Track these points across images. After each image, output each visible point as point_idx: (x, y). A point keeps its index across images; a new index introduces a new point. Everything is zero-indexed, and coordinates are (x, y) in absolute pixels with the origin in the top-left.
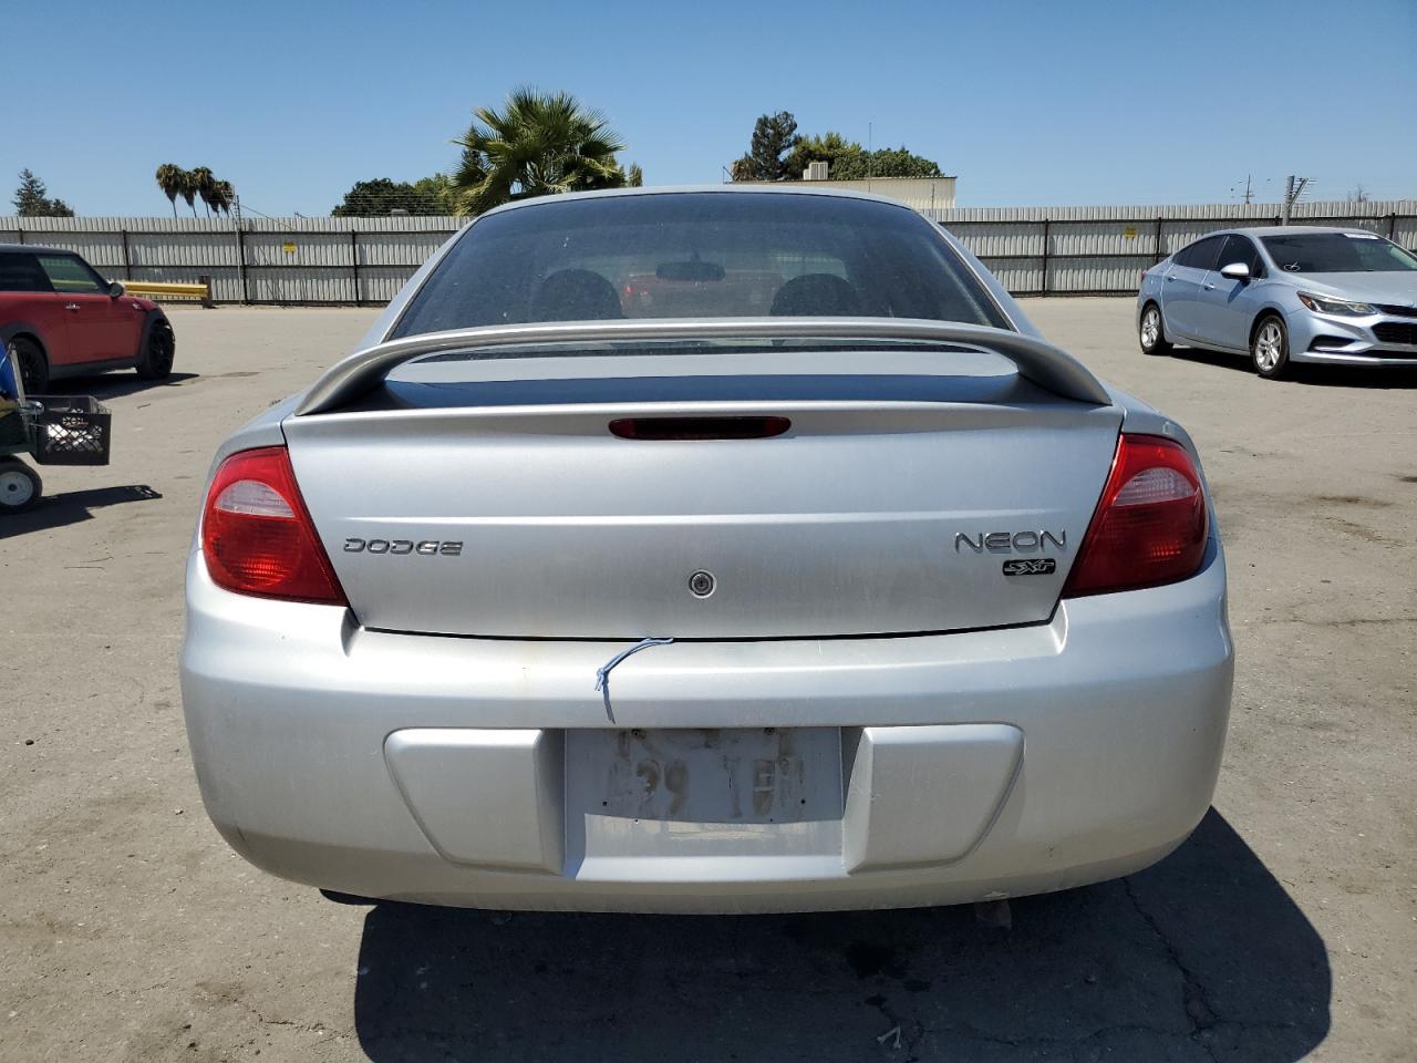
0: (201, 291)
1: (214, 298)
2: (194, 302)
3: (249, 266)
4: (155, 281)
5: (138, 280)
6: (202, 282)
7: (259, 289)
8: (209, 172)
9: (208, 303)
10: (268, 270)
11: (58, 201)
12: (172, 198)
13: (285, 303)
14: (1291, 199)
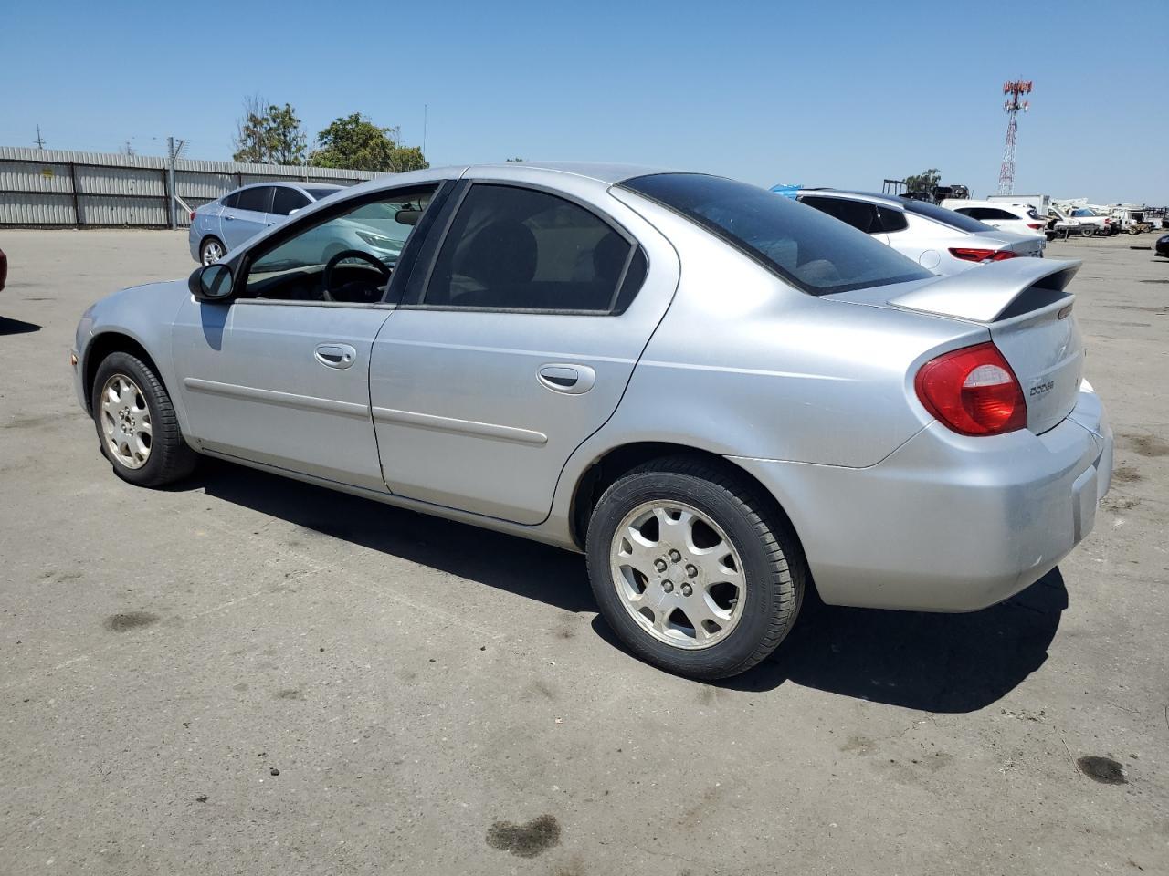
14: (173, 158)
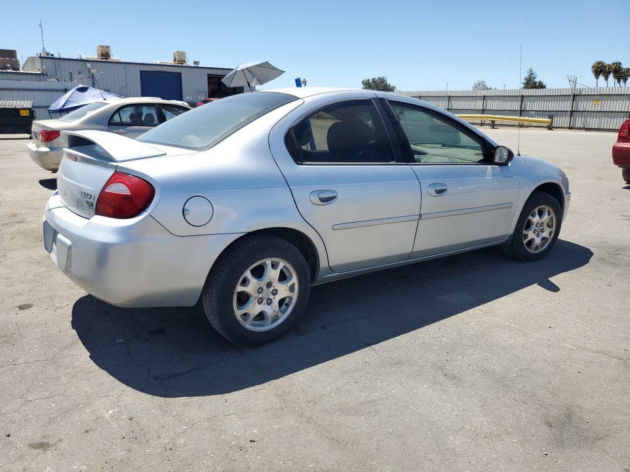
0: (548, 122)
1: (553, 126)
2: (545, 127)
3: (574, 111)
4: (531, 117)
5: (524, 117)
6: (550, 118)
7: (577, 122)
8: (620, 64)
9: (550, 128)
10: (584, 113)
11: (540, 82)
12: (597, 77)
13: (589, 129)
